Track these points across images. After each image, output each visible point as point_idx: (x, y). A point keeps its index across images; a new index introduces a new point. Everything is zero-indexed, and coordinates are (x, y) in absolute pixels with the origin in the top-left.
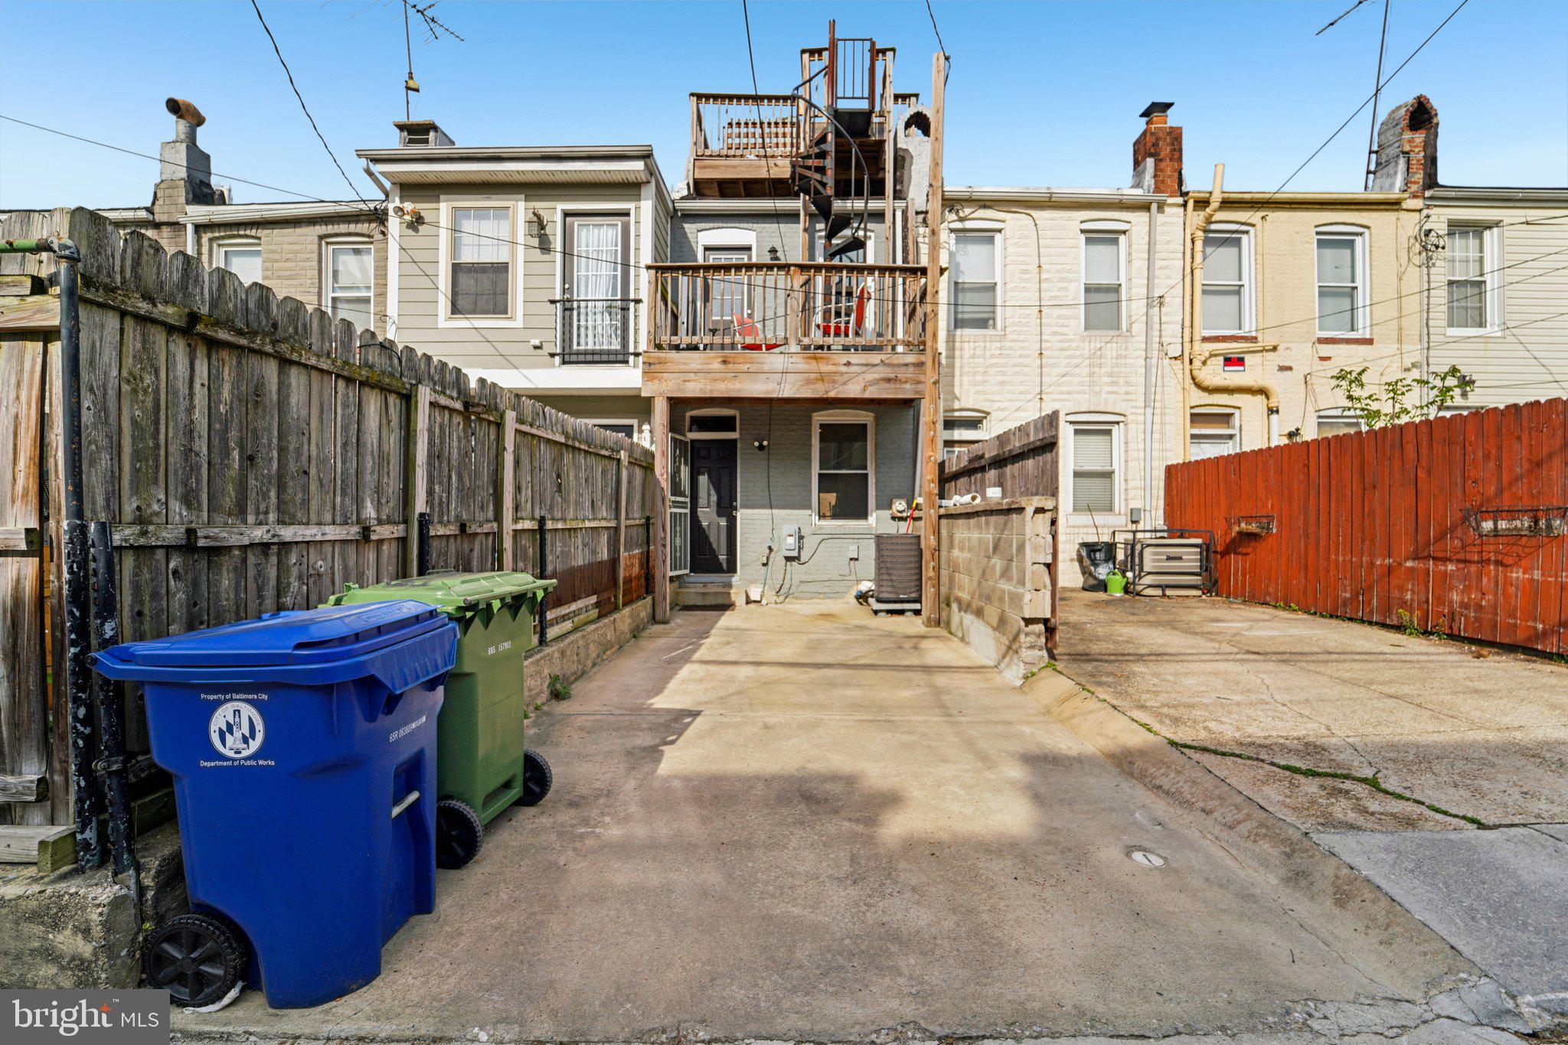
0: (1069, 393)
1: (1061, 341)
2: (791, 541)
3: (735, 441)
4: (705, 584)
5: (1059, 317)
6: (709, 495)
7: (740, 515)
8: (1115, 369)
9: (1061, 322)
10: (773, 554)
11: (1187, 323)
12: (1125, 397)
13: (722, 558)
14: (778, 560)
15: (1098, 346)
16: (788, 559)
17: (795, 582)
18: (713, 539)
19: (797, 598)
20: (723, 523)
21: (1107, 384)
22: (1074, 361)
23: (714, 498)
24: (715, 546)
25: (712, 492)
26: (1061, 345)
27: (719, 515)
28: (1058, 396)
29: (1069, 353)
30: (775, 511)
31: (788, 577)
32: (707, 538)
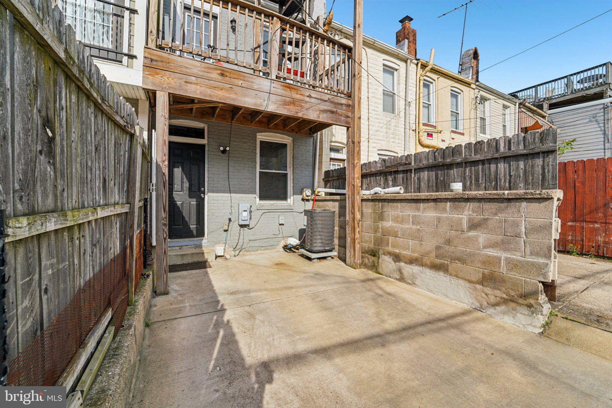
0: (379, 140)
1: (376, 114)
2: (245, 214)
3: (203, 146)
4: (181, 247)
5: (375, 102)
6: (182, 182)
7: (207, 197)
8: (394, 132)
9: (376, 105)
10: (231, 223)
11: (417, 116)
12: (398, 145)
13: (193, 227)
14: (235, 227)
15: (389, 119)
16: (242, 226)
17: (246, 241)
18: (185, 214)
19: (248, 251)
20: (194, 202)
21: (392, 138)
22: (381, 125)
23: (186, 185)
24: (187, 219)
25: (185, 180)
26: (376, 116)
27: (190, 196)
28: (374, 141)
29: (379, 120)
30: (233, 195)
31: (241, 237)
32: (181, 213)
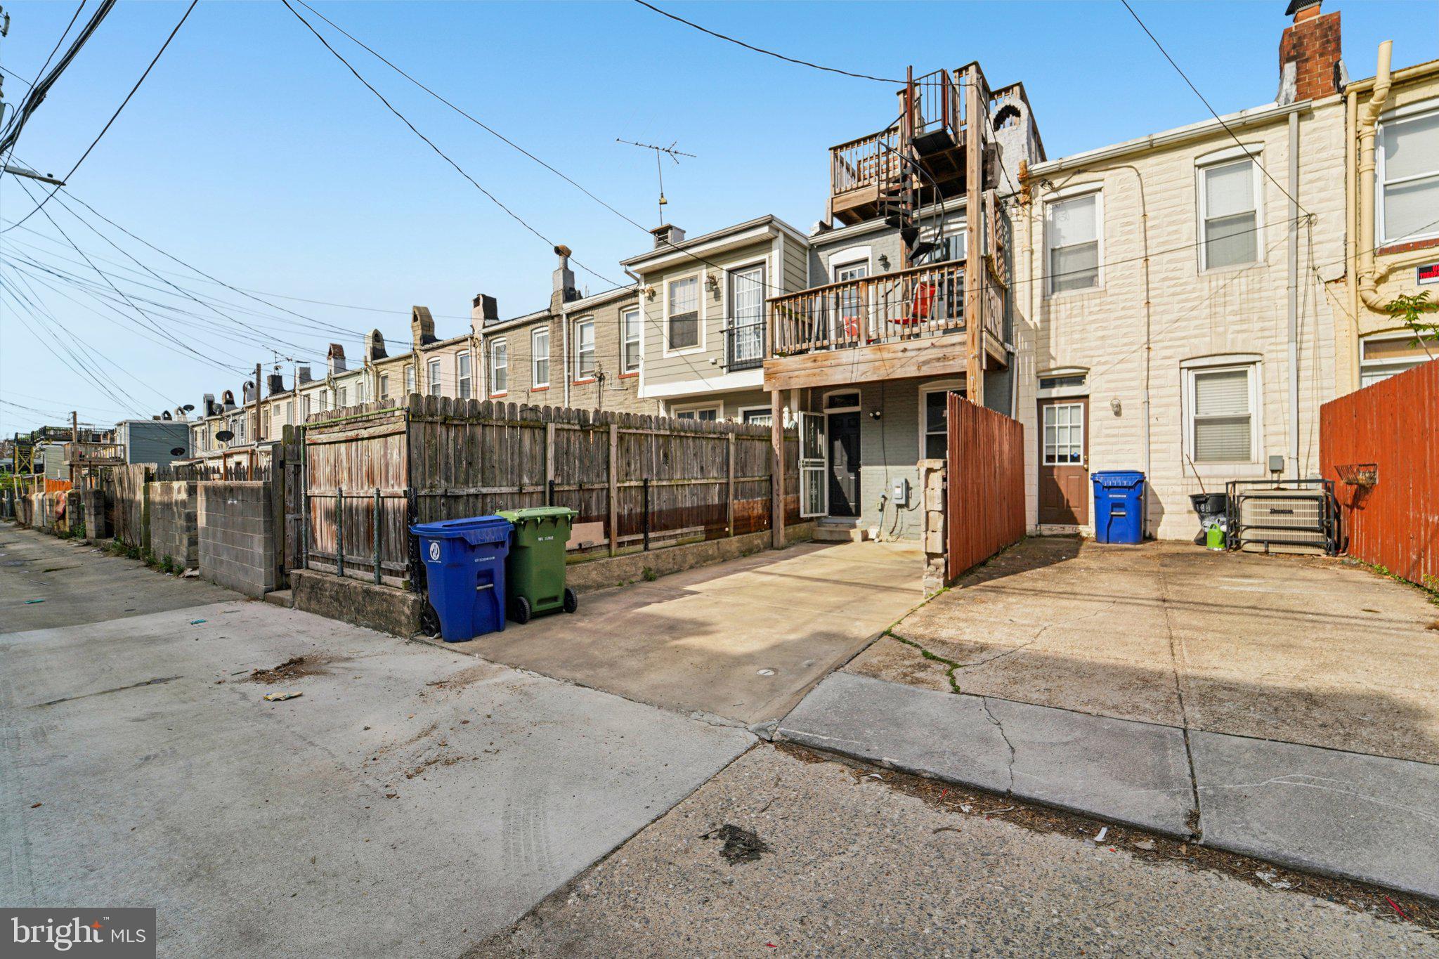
0: (1183, 338)
1: (1174, 286)
2: (898, 491)
3: (858, 413)
4: (837, 525)
5: (1169, 262)
6: (842, 456)
7: (864, 470)
8: (1245, 306)
9: (1172, 266)
10: (887, 502)
11: (1351, 238)
12: (1260, 334)
13: (852, 504)
14: (891, 506)
15: (1221, 283)
16: (899, 506)
17: (905, 526)
18: (845, 490)
19: (907, 538)
20: (853, 478)
21: (1234, 323)
22: (1189, 305)
23: (846, 458)
24: (846, 495)
25: (844, 453)
26: (1172, 290)
27: (849, 470)
28: (1170, 343)
29: (1183, 297)
30: (889, 468)
31: (899, 521)
32: (840, 489)
